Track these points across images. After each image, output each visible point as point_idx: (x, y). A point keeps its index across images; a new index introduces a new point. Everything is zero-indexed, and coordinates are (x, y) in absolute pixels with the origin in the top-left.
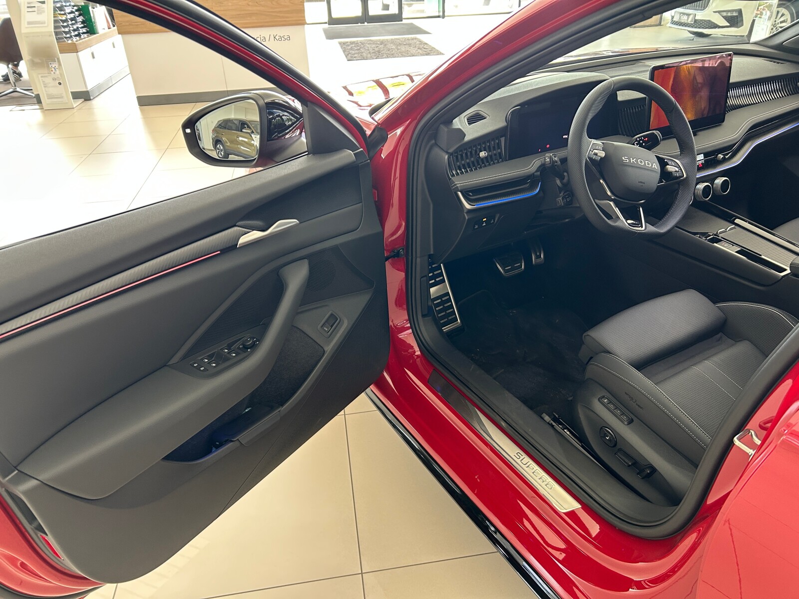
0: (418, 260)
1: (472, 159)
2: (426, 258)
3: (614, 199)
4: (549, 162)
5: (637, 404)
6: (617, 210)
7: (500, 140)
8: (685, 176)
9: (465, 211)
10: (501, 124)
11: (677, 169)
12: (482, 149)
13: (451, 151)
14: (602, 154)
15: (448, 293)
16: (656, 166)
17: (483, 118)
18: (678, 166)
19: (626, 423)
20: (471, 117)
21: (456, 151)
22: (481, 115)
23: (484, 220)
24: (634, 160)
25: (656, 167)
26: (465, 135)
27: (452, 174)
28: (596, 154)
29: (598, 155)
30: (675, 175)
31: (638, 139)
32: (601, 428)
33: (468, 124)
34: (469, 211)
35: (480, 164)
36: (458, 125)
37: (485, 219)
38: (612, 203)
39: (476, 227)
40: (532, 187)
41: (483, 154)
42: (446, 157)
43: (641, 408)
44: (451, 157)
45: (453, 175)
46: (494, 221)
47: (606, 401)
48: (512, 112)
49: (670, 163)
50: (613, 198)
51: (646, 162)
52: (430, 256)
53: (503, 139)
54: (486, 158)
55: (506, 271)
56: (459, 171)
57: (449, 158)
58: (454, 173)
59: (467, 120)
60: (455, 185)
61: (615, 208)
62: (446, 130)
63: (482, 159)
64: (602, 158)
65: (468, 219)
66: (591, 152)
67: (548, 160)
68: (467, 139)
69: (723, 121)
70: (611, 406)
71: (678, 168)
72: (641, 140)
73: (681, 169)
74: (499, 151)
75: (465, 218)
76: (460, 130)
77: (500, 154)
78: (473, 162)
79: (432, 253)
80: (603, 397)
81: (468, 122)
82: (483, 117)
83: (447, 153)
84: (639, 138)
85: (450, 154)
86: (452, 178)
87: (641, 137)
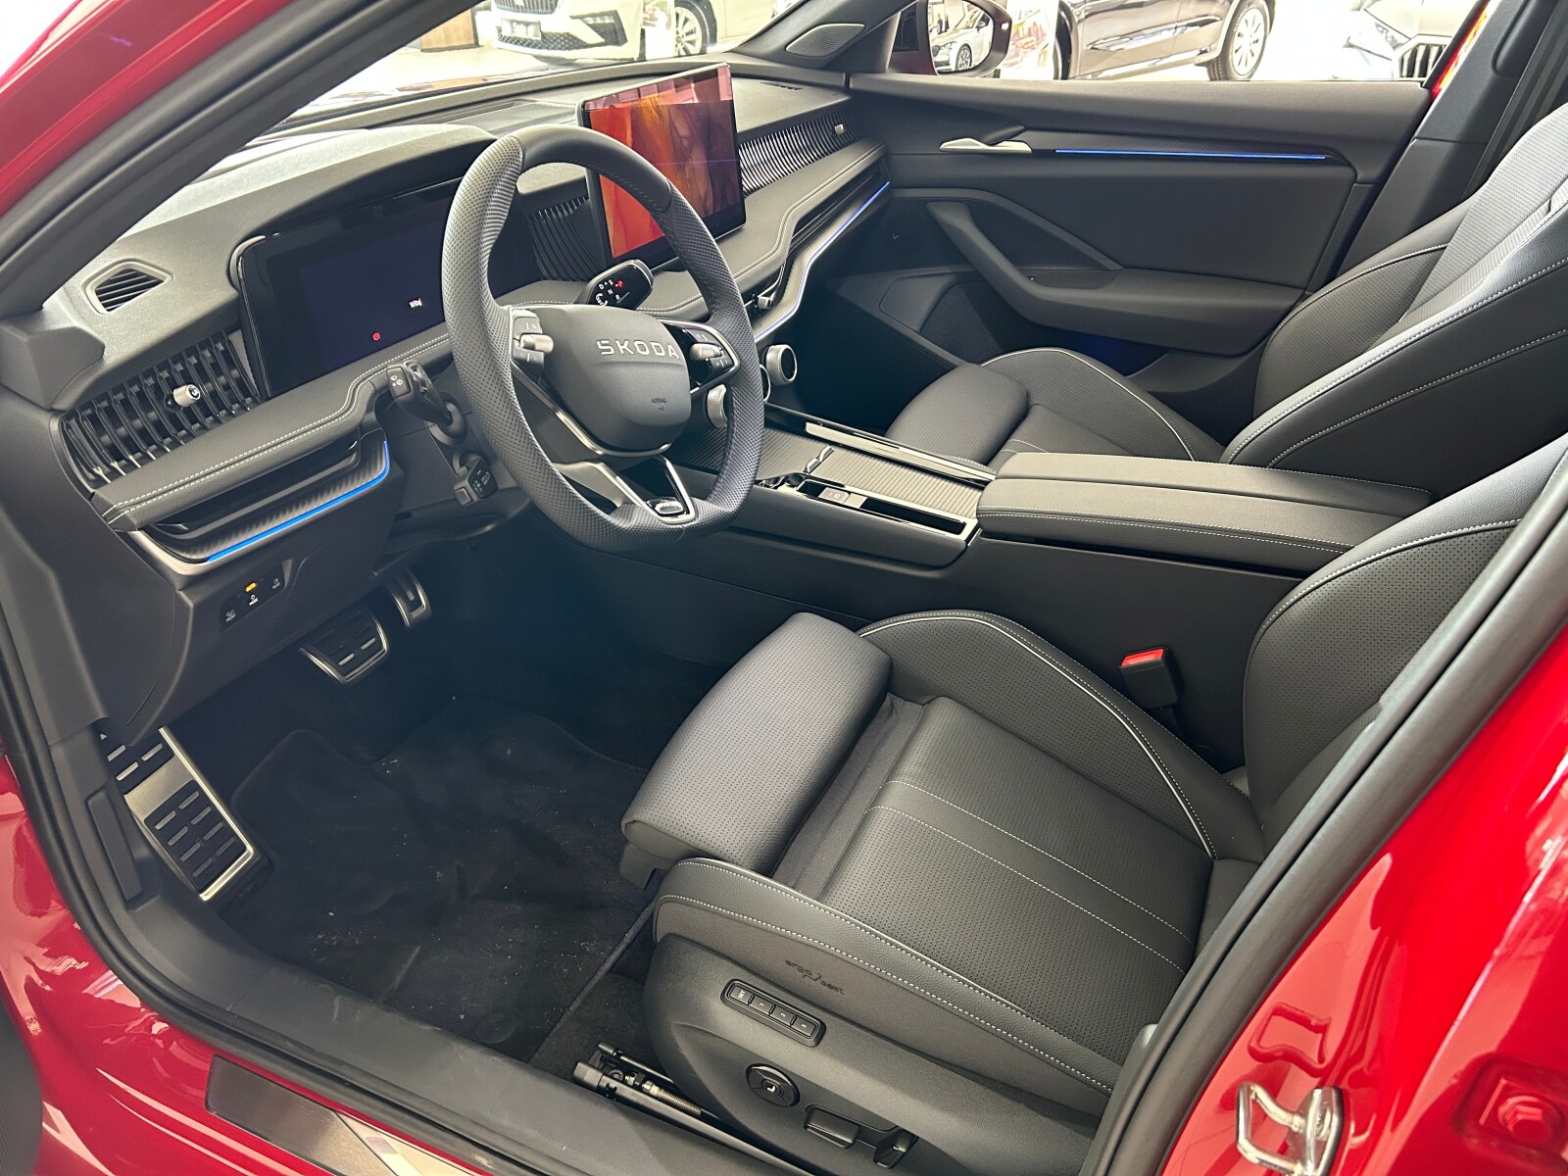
0: (59, 753)
1: (152, 415)
2: (85, 739)
3: (605, 455)
4: (405, 387)
5: (824, 983)
6: (619, 483)
7: (230, 342)
8: (736, 363)
9: (178, 585)
10: (220, 294)
11: (717, 350)
12: (179, 379)
13: (65, 403)
14: (547, 344)
15: (194, 783)
16: (675, 351)
17: (150, 282)
18: (716, 342)
19: (811, 1041)
20: (109, 282)
21: (85, 402)
22: (138, 274)
23: (248, 589)
24: (625, 346)
25: (675, 354)
26: (102, 347)
27: (91, 477)
28: (531, 347)
29: (537, 348)
30: (718, 364)
31: (601, 287)
32: (749, 1070)
33: (105, 305)
34: (191, 582)
35: (180, 427)
36: (66, 318)
37: (254, 585)
38: (600, 467)
39: (231, 616)
40: (366, 462)
41: (183, 395)
42: (55, 425)
43: (836, 989)
44: (73, 422)
45: (99, 482)
46: (282, 581)
47: (741, 995)
48: (243, 254)
49: (697, 336)
50: (600, 452)
51: (653, 344)
52: (97, 727)
53: (237, 339)
54: (201, 403)
55: (344, 670)
56: (115, 465)
57: (65, 430)
58: (100, 472)
59: (98, 293)
60: (116, 512)
61: (614, 477)
62: (23, 338)
63: (188, 410)
64: (547, 356)
65: (197, 607)
66: (516, 343)
67: (400, 382)
68: (113, 356)
69: (744, 221)
70: (760, 1006)
71: (718, 346)
72: (609, 287)
73: (725, 349)
74: (235, 373)
75: (188, 606)
76: (75, 334)
77: (241, 383)
78: (158, 425)
79: (101, 715)
80: (730, 986)
81: (101, 299)
82: (149, 278)
83: (54, 412)
84: (602, 282)
85: (66, 417)
86: (97, 492)
87: (606, 279)
